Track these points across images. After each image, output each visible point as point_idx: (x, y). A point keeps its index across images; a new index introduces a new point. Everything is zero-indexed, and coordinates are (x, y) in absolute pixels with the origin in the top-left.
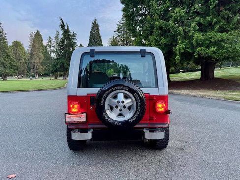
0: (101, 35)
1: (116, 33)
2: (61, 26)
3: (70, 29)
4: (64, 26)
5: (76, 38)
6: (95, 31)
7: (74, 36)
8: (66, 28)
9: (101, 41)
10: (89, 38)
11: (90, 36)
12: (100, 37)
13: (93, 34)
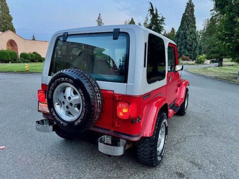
0: (195, 17)
1: (212, 12)
2: (150, 11)
3: (158, 13)
4: (153, 10)
5: (164, 22)
6: (188, 12)
7: (162, 20)
8: (155, 12)
9: (195, 23)
10: (181, 21)
11: (183, 18)
12: (194, 19)
13: (186, 16)
